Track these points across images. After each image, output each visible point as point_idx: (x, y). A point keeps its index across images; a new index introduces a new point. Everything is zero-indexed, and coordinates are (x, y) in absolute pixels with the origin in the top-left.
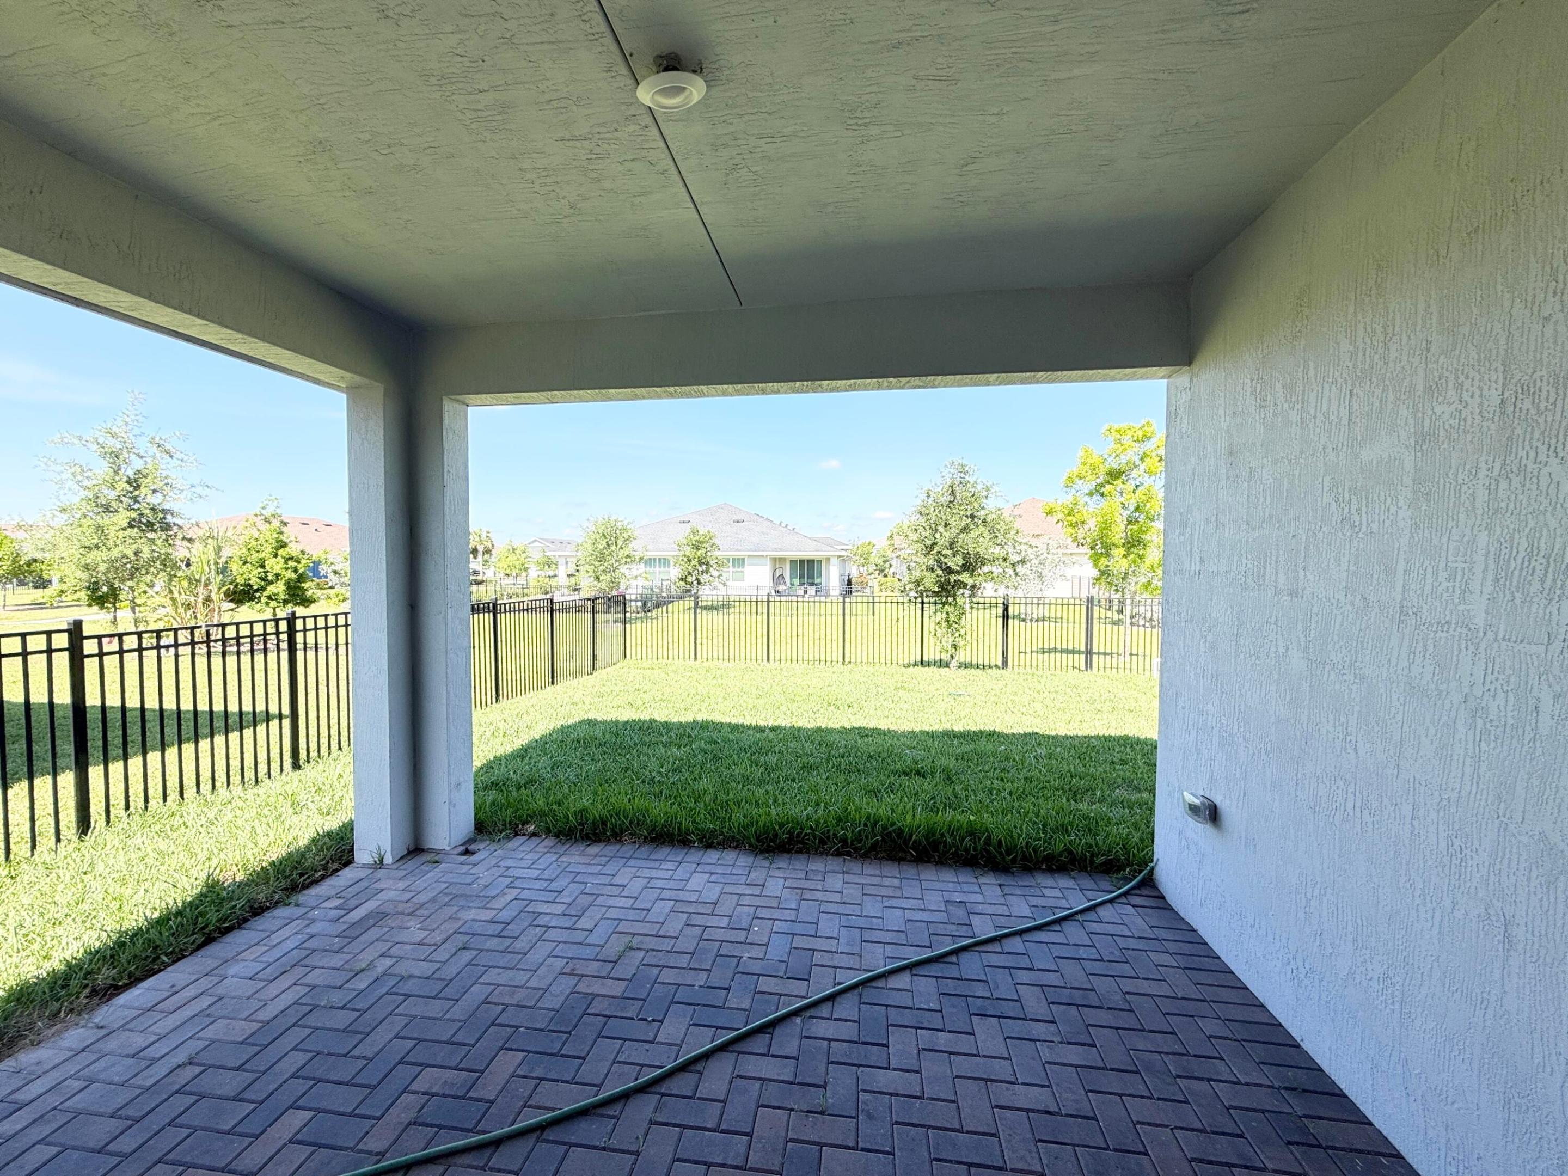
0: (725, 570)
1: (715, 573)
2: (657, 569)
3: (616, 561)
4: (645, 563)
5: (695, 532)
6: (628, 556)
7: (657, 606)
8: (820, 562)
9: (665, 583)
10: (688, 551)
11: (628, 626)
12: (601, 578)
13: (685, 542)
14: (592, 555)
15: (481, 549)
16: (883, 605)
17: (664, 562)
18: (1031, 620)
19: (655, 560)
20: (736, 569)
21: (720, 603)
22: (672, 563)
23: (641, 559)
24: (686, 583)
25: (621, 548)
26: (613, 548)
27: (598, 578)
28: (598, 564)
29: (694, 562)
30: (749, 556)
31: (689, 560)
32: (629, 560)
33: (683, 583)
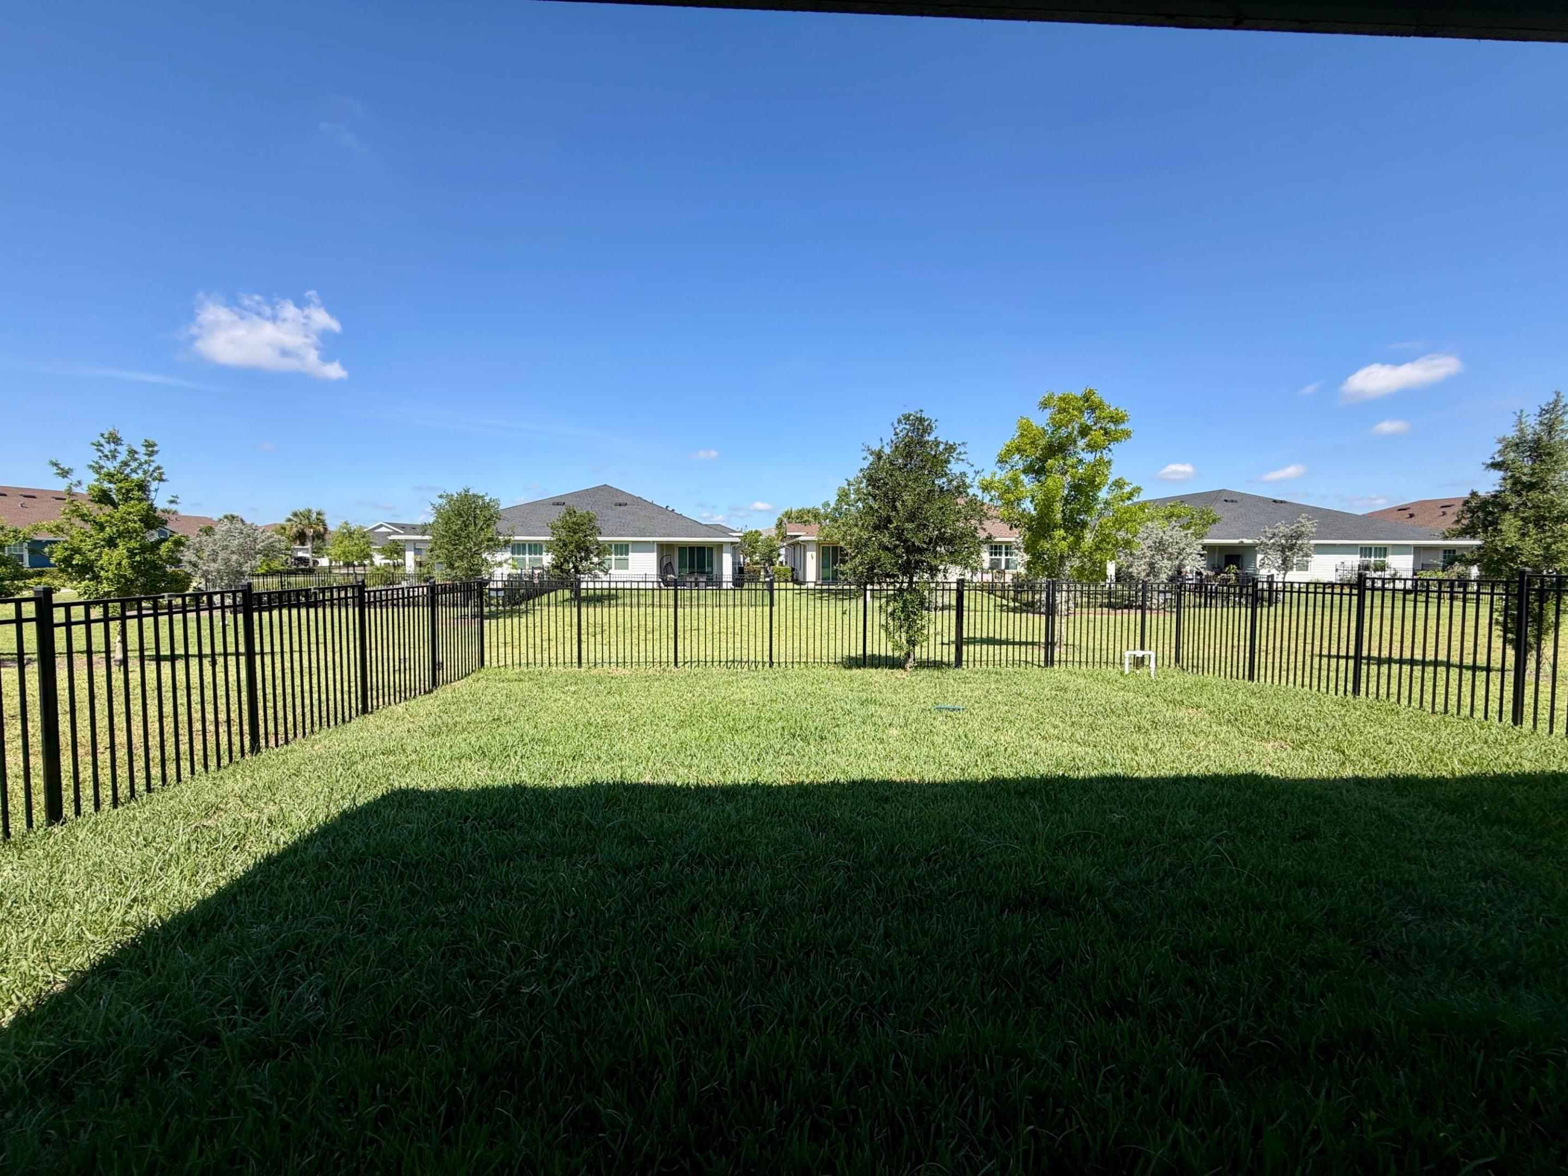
0: (608, 557)
1: (596, 560)
2: (527, 556)
3: (475, 545)
4: (513, 548)
5: (571, 513)
6: (489, 540)
7: (528, 597)
8: (711, 549)
9: (537, 572)
10: (564, 534)
11: (486, 622)
12: (457, 565)
13: (559, 524)
14: (444, 536)
15: (310, 532)
16: (783, 593)
17: (535, 548)
18: (936, 609)
19: (524, 545)
20: (619, 556)
21: (606, 592)
22: (544, 549)
23: (507, 543)
24: (562, 571)
25: (482, 529)
26: (471, 528)
27: (451, 566)
28: (451, 548)
29: (571, 547)
30: (633, 542)
31: (565, 545)
32: (491, 543)
33: (557, 571)
